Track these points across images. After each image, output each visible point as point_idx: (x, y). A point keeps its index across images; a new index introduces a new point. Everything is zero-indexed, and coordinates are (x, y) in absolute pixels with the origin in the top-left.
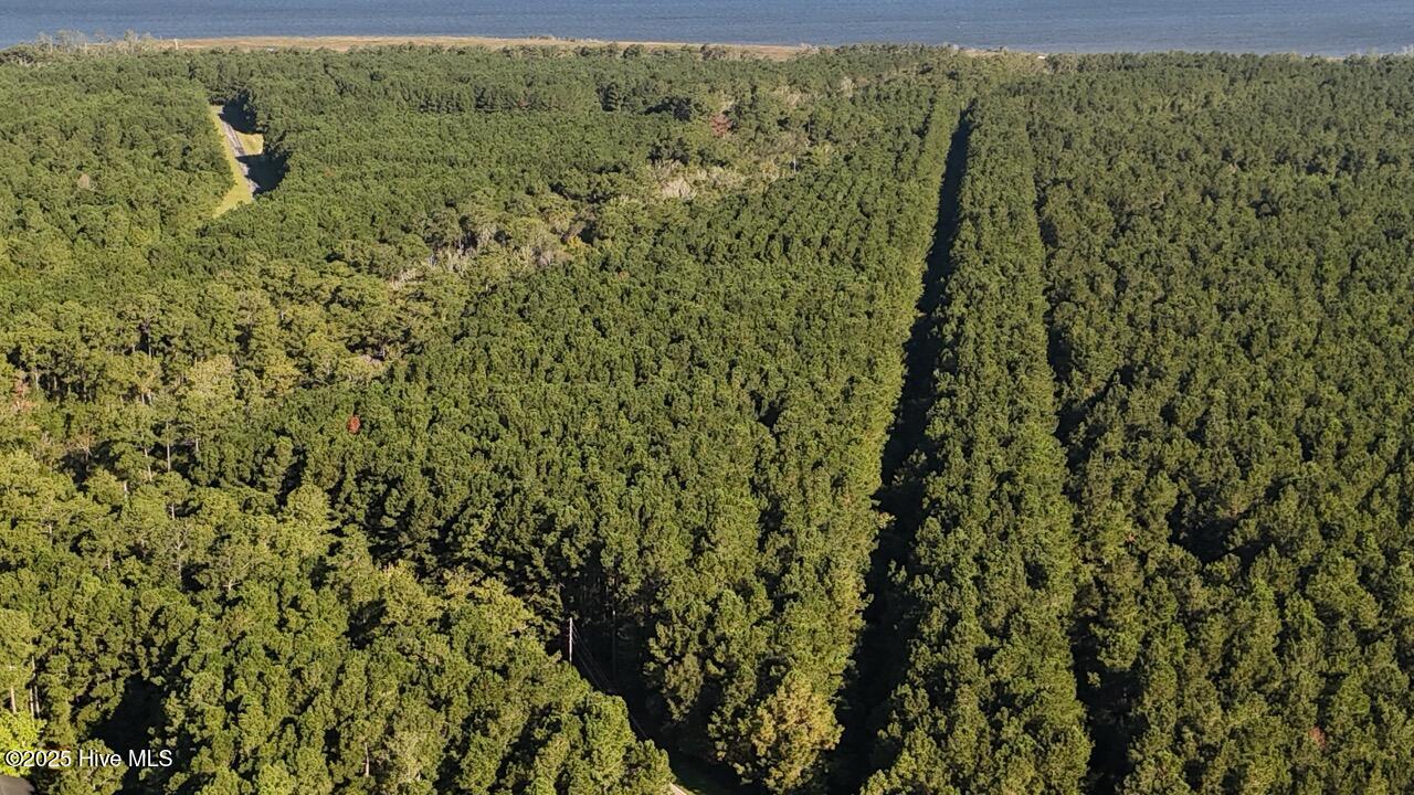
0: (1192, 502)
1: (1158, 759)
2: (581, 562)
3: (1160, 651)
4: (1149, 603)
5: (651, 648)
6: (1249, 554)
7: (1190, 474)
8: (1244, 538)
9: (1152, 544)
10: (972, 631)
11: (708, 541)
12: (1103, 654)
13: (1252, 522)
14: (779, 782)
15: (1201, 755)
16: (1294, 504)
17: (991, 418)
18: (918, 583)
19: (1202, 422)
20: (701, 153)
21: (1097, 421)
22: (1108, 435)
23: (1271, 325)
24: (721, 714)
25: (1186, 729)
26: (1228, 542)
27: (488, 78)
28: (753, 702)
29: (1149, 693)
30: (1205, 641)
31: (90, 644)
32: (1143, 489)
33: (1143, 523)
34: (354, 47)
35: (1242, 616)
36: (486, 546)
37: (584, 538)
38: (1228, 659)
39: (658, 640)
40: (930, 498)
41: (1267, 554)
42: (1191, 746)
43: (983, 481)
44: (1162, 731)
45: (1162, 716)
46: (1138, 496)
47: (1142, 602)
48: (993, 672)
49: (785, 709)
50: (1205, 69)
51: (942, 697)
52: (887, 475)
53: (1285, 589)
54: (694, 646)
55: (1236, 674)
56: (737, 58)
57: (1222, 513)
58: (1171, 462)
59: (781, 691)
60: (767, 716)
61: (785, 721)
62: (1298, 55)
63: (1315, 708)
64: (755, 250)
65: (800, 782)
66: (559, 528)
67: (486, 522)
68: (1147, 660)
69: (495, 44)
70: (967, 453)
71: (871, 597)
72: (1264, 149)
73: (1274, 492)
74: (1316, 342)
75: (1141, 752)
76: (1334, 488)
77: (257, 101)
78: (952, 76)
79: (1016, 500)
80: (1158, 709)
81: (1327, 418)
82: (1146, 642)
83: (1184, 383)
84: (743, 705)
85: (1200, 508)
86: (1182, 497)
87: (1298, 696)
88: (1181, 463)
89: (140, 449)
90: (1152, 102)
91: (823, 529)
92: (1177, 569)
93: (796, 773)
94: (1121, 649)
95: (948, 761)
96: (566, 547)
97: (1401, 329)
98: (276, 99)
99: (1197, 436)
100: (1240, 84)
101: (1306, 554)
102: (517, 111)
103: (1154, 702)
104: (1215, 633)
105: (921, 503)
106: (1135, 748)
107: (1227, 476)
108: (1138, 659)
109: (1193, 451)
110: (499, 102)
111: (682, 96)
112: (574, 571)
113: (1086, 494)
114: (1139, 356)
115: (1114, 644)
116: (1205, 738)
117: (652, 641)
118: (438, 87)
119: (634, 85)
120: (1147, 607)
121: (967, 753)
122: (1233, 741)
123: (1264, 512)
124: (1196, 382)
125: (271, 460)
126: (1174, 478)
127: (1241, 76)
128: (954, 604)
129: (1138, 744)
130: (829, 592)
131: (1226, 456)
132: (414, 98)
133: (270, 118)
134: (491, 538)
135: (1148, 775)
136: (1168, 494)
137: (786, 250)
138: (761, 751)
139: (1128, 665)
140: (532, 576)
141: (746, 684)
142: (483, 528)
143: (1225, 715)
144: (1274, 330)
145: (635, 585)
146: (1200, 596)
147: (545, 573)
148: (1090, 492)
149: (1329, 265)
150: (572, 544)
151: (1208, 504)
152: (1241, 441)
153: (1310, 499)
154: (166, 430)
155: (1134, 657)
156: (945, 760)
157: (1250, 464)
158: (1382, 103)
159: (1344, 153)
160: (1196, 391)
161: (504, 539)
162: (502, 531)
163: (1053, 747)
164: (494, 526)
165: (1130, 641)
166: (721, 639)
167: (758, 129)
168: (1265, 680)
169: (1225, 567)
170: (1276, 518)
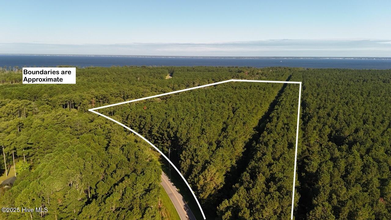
0: (334, 132)
1: (323, 205)
2: (174, 136)
3: (325, 168)
4: (322, 155)
5: (181, 157)
6: (351, 145)
7: (334, 126)
8: (349, 141)
9: (323, 142)
10: (269, 158)
11: (205, 132)
12: (307, 167)
13: (351, 137)
15: (339, 205)
16: (363, 134)
17: (285, 113)
18: (258, 146)
19: (337, 117)
22: (313, 118)
23: (352, 100)
24: (191, 176)
25: (333, 195)
26: (344, 142)
28: (199, 173)
29: (320, 181)
30: (339, 166)
32: (321, 129)
33: (321, 137)
35: (351, 160)
36: (158, 132)
37: (175, 129)
38: (347, 172)
39: (183, 155)
40: (267, 128)
41: (356, 145)
42: (335, 202)
43: (280, 124)
44: (325, 194)
45: (325, 189)
46: (320, 130)
47: (320, 154)
48: (272, 170)
49: (207, 176)
51: (254, 176)
52: (259, 124)
53: (363, 154)
54: (190, 157)
55: (350, 177)
57: (342, 135)
58: (329, 124)
59: (206, 170)
60: (202, 178)
61: (206, 180)
63: (379, 191)
64: (245, 87)
66: (171, 127)
67: (158, 126)
68: (320, 170)
70: (278, 119)
71: (245, 149)
73: (357, 131)
75: (317, 201)
76: (374, 130)
79: (288, 129)
80: (323, 187)
81: (369, 116)
82: (320, 165)
83: (332, 110)
84: (197, 174)
85: (336, 134)
86: (332, 132)
87: (373, 186)
88: (331, 124)
91: (236, 132)
92: (330, 147)
94: (312, 166)
95: (250, 198)
97: (383, 102)
99: (336, 119)
101: (368, 145)
103: (322, 184)
104: (342, 164)
105: (264, 129)
106: (315, 199)
107: (344, 127)
108: (318, 170)
109: (334, 122)
112: (172, 137)
113: (306, 129)
115: (310, 165)
116: (340, 199)
117: (181, 155)
120: (321, 155)
121: (256, 196)
122: (351, 201)
123: (354, 135)
124: (335, 109)
126: (330, 127)
128: (265, 151)
129: (316, 198)
130: (233, 146)
131: (343, 123)
134: (159, 130)
135: (319, 211)
136: (328, 130)
138: (199, 188)
139: (314, 171)
140: (164, 139)
141: (199, 168)
142: (157, 128)
143: (347, 191)
146: (337, 154)
147: (167, 138)
148: (308, 128)
150: (172, 131)
151: (338, 133)
152: (347, 120)
153: (367, 132)
154: (111, 108)
155: (316, 169)
156: (249, 198)
157: (349, 125)
160: (335, 111)
161: (161, 130)
162: (161, 128)
163: (285, 197)
165: (315, 164)
166: (197, 155)
167: (252, 74)
168: (359, 179)
169: (344, 147)
170: (358, 137)
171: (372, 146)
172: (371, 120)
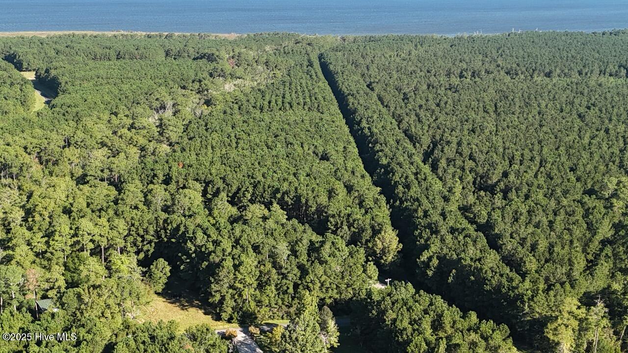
0: (479, 179)
2: (293, 202)
6: (505, 192)
7: (475, 171)
8: (500, 189)
11: (334, 193)
12: (477, 218)
13: (502, 184)
14: (386, 261)
16: (514, 177)
18: (406, 204)
19: (471, 156)
20: (230, 74)
21: (435, 157)
22: (441, 161)
24: (360, 242)
26: (494, 190)
27: (118, 46)
28: (372, 237)
31: (141, 232)
32: (462, 176)
34: (49, 35)
36: (252, 201)
37: (292, 194)
39: (331, 223)
40: (394, 181)
41: (512, 191)
46: (461, 178)
50: (404, 41)
54: (345, 223)
56: (214, 38)
57: (490, 182)
58: (468, 168)
59: (383, 233)
60: (378, 241)
61: (384, 242)
62: (437, 36)
63: (549, 228)
65: (393, 260)
66: (282, 192)
67: (251, 192)
68: (491, 219)
69: (110, 34)
70: (401, 167)
71: (391, 210)
72: (442, 70)
73: (505, 175)
74: (497, 131)
76: (525, 171)
77: (21, 58)
78: (309, 44)
81: (513, 152)
84: (369, 239)
85: (482, 181)
86: (475, 178)
87: (542, 224)
88: (471, 168)
89: (96, 179)
90: (390, 54)
93: (390, 258)
94: (483, 216)
96: (286, 198)
98: (30, 57)
100: (419, 46)
101: (525, 190)
102: (135, 60)
105: (391, 183)
107: (488, 170)
108: (488, 219)
110: (127, 56)
111: (209, 53)
112: (290, 205)
114: (438, 138)
115: (480, 215)
117: (328, 223)
118: (99, 51)
119: (178, 49)
123: (505, 180)
125: (156, 178)
127: (418, 44)
131: (486, 165)
132: (89, 55)
133: (28, 64)
134: (253, 198)
136: (470, 178)
137: (291, 107)
138: (378, 251)
139: (485, 221)
141: (369, 232)
142: (250, 195)
144: (481, 127)
145: (313, 209)
146: (499, 202)
149: (488, 107)
150: (288, 196)
151: (484, 179)
153: (518, 174)
154: (105, 171)
158: (477, 52)
159: (472, 71)
161: (259, 197)
164: (253, 194)
165: (485, 214)
166: (355, 220)
167: (247, 64)
170: (509, 182)
171: (529, 191)
172: (518, 158)
